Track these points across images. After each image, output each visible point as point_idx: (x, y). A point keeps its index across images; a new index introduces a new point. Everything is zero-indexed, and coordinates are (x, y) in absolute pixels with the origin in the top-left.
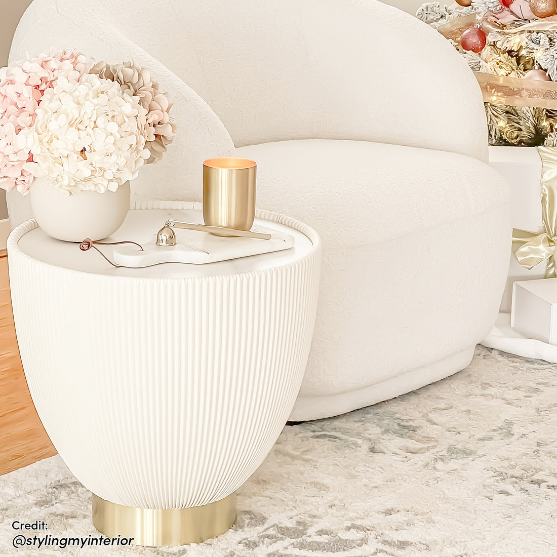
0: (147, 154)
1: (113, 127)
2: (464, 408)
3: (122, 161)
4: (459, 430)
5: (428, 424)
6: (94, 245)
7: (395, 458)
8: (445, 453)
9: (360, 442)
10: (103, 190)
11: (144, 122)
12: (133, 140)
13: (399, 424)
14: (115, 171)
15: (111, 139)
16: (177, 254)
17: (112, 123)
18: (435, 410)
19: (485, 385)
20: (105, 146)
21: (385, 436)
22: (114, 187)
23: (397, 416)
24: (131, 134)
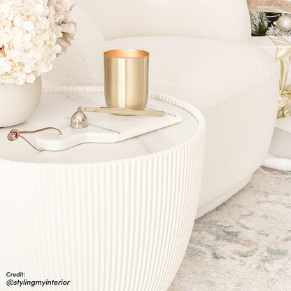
0: (58, 48)
1: (29, 25)
2: (261, 213)
3: (39, 56)
4: (266, 232)
5: (243, 229)
6: (21, 134)
7: (233, 262)
8: (266, 254)
9: (203, 249)
10: (22, 83)
11: (53, 22)
12: (46, 37)
13: (224, 231)
14: (33, 65)
15: (28, 37)
16: (91, 135)
17: (27, 23)
18: (243, 216)
19: (266, 194)
20: (23, 43)
21: (218, 243)
22: (31, 79)
23: (219, 223)
24: (45, 31)
